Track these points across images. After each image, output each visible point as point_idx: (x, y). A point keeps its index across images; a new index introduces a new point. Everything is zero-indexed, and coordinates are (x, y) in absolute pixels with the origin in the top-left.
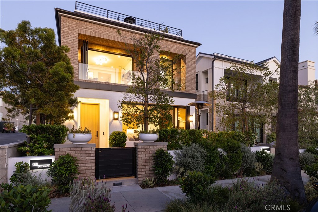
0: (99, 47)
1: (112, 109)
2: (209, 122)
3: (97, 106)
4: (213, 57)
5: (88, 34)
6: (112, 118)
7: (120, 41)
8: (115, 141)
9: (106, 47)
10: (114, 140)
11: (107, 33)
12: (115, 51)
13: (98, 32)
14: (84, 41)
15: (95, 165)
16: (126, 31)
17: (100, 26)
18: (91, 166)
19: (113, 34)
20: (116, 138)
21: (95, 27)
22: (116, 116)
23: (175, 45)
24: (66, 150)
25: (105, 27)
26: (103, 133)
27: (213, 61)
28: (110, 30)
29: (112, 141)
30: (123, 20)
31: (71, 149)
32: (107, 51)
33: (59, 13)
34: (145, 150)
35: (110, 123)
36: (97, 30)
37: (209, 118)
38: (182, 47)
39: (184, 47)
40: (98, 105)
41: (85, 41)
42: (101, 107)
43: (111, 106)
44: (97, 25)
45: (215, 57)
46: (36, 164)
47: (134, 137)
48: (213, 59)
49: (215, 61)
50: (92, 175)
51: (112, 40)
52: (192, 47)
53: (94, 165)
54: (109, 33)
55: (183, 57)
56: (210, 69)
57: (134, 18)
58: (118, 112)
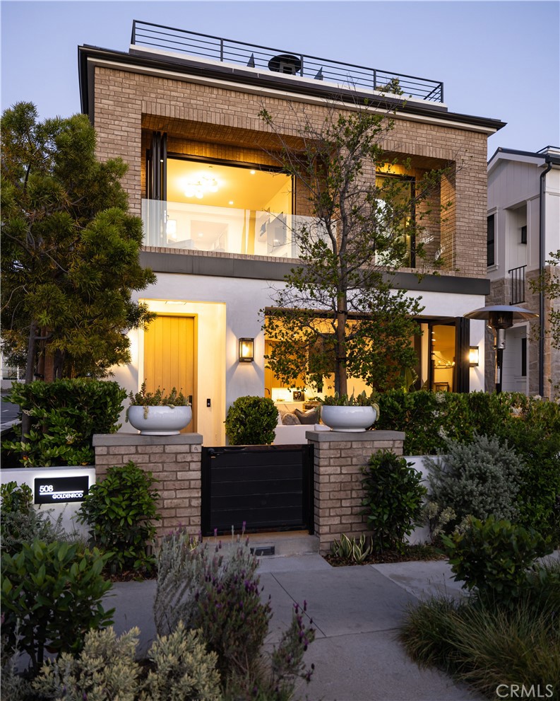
0: (196, 148)
1: (233, 331)
2: (530, 365)
3: (190, 321)
4: (542, 161)
5: (168, 115)
6: (233, 357)
7: (257, 128)
8: (245, 425)
9: (216, 147)
10: (243, 423)
11: (222, 106)
12: (242, 159)
13: (195, 106)
14: (154, 132)
15: (200, 495)
16: (274, 98)
17: (202, 89)
18: (190, 498)
19: (239, 110)
20: (247, 416)
21: (189, 91)
22: (246, 351)
23: (423, 131)
24: (123, 453)
25: (215, 91)
26: (209, 401)
27: (543, 175)
28: (231, 99)
29: (235, 426)
30: (266, 64)
31: (137, 450)
32: (220, 157)
33: (89, 59)
34: (339, 455)
35: (230, 372)
36: (192, 101)
37: (530, 352)
38: (444, 135)
39: (451, 135)
40: (193, 318)
41: (159, 133)
42: (201, 325)
43: (232, 322)
44: (193, 87)
45: (548, 162)
46: (48, 490)
47: (296, 412)
48: (543, 166)
49: (548, 175)
50: (192, 523)
51: (235, 126)
52: (476, 135)
53: (197, 495)
54: (226, 107)
55: (445, 167)
56: (531, 199)
57: (299, 57)
58: (252, 340)
